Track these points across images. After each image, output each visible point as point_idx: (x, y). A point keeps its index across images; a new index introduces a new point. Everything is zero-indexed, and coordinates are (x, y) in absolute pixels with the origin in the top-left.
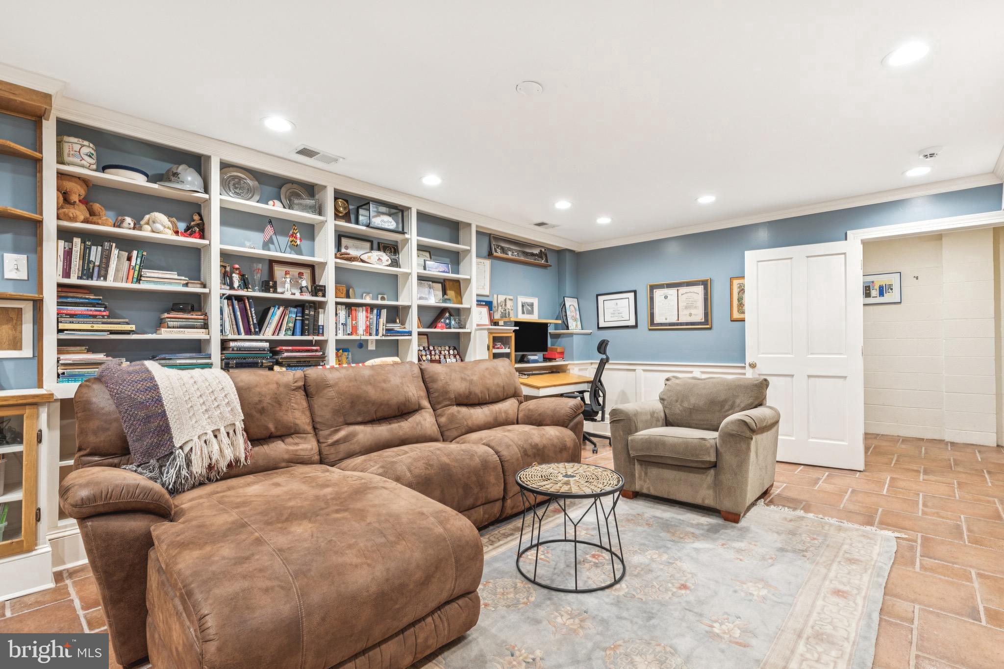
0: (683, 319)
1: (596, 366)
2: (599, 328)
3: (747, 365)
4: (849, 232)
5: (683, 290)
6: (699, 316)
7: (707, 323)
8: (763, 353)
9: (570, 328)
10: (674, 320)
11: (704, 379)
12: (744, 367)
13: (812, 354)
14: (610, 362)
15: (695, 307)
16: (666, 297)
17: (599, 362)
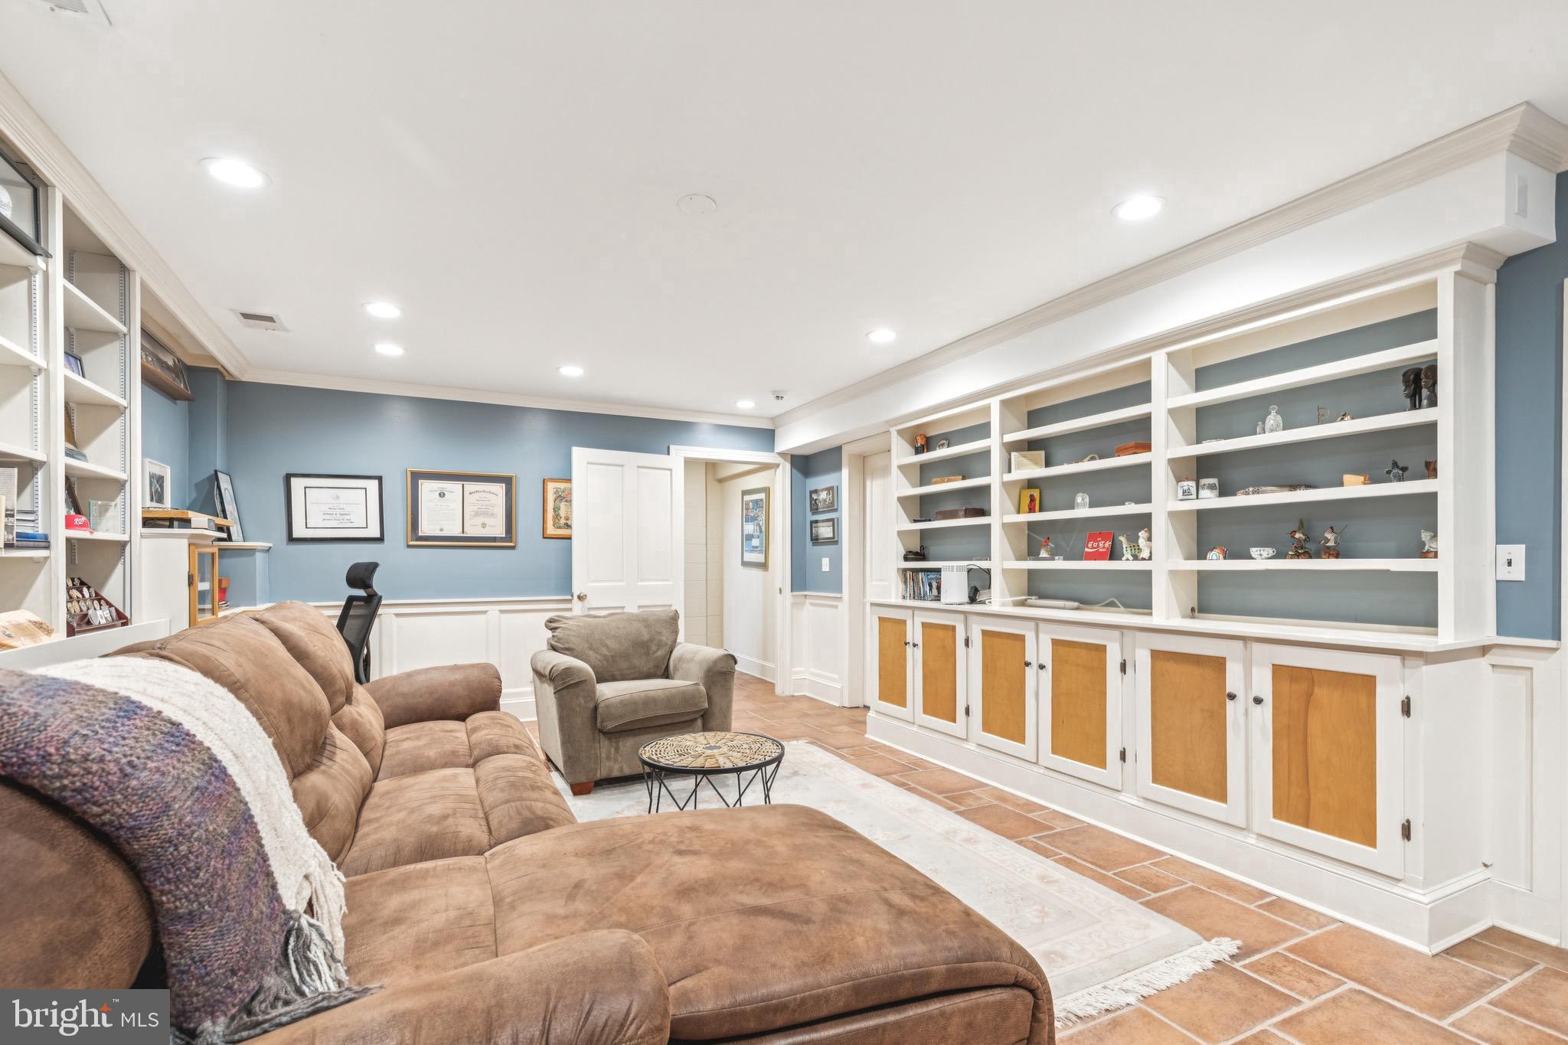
0: (471, 532)
1: (339, 612)
2: (291, 539)
3: (575, 597)
4: (671, 446)
5: (470, 486)
6: (498, 529)
7: (509, 538)
8: (592, 581)
9: (233, 538)
10: (456, 531)
11: (604, 617)
12: (570, 601)
13: (642, 581)
14: (383, 602)
15: (492, 515)
16: (442, 495)
17: (343, 603)
